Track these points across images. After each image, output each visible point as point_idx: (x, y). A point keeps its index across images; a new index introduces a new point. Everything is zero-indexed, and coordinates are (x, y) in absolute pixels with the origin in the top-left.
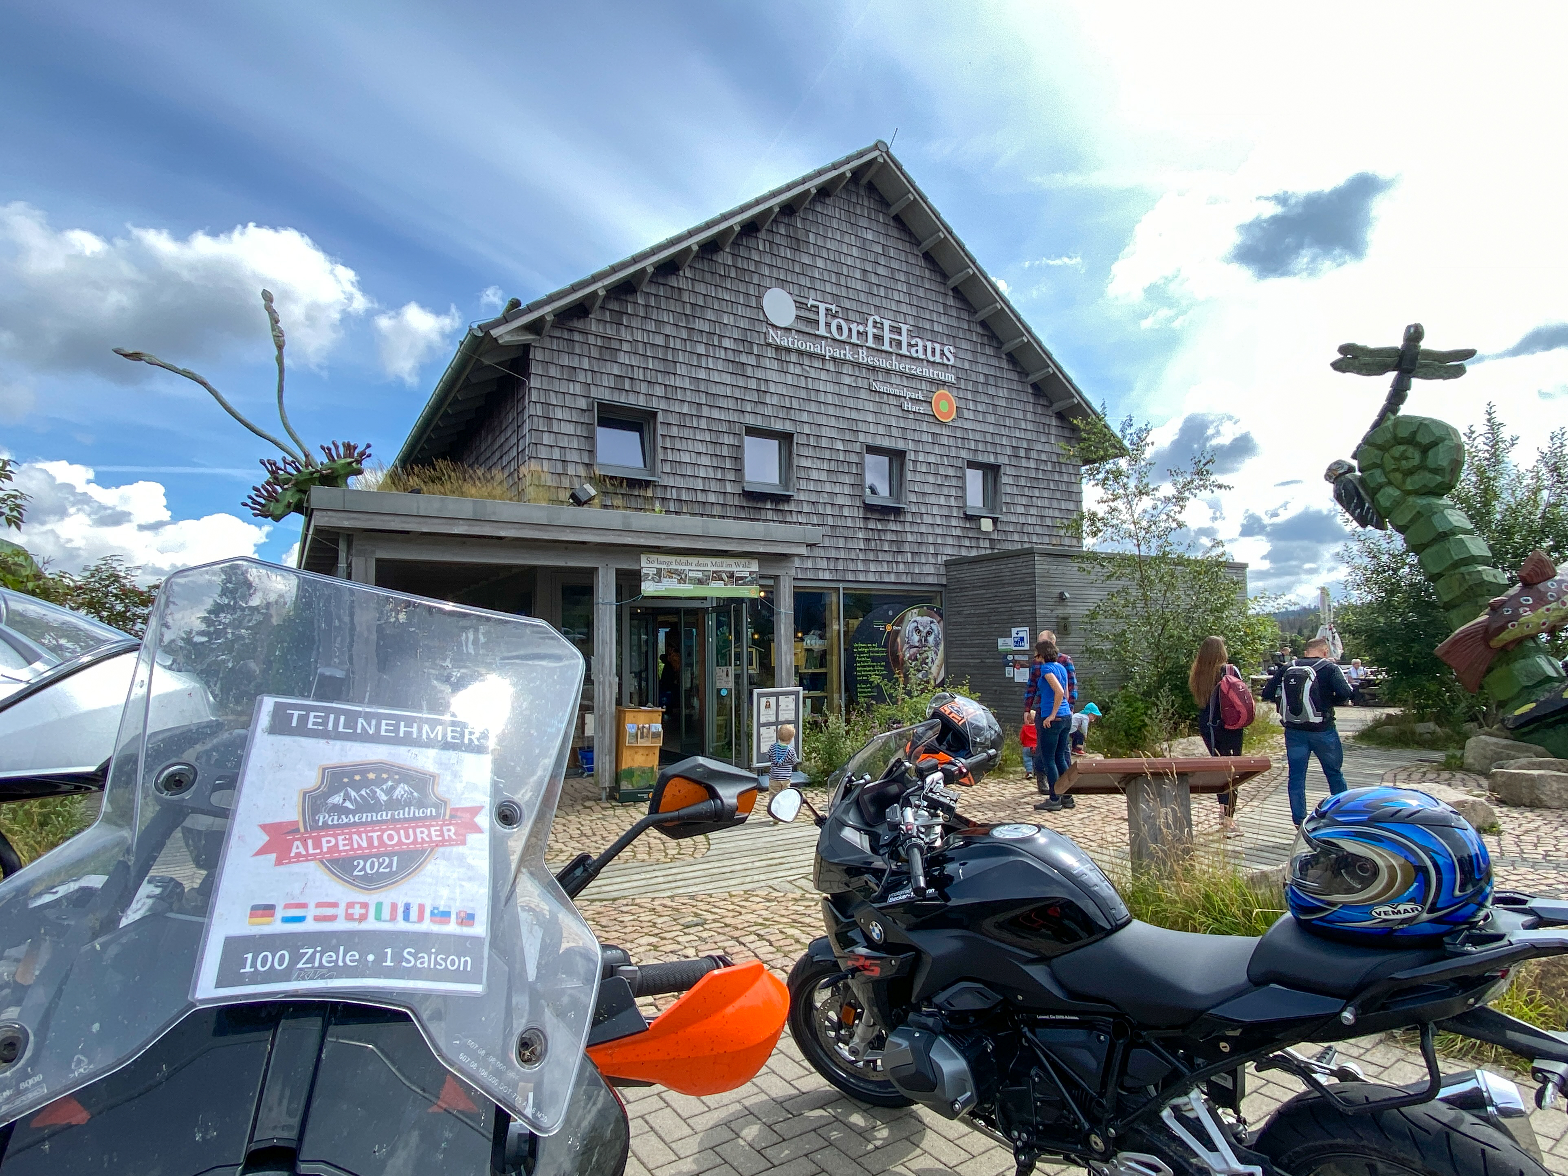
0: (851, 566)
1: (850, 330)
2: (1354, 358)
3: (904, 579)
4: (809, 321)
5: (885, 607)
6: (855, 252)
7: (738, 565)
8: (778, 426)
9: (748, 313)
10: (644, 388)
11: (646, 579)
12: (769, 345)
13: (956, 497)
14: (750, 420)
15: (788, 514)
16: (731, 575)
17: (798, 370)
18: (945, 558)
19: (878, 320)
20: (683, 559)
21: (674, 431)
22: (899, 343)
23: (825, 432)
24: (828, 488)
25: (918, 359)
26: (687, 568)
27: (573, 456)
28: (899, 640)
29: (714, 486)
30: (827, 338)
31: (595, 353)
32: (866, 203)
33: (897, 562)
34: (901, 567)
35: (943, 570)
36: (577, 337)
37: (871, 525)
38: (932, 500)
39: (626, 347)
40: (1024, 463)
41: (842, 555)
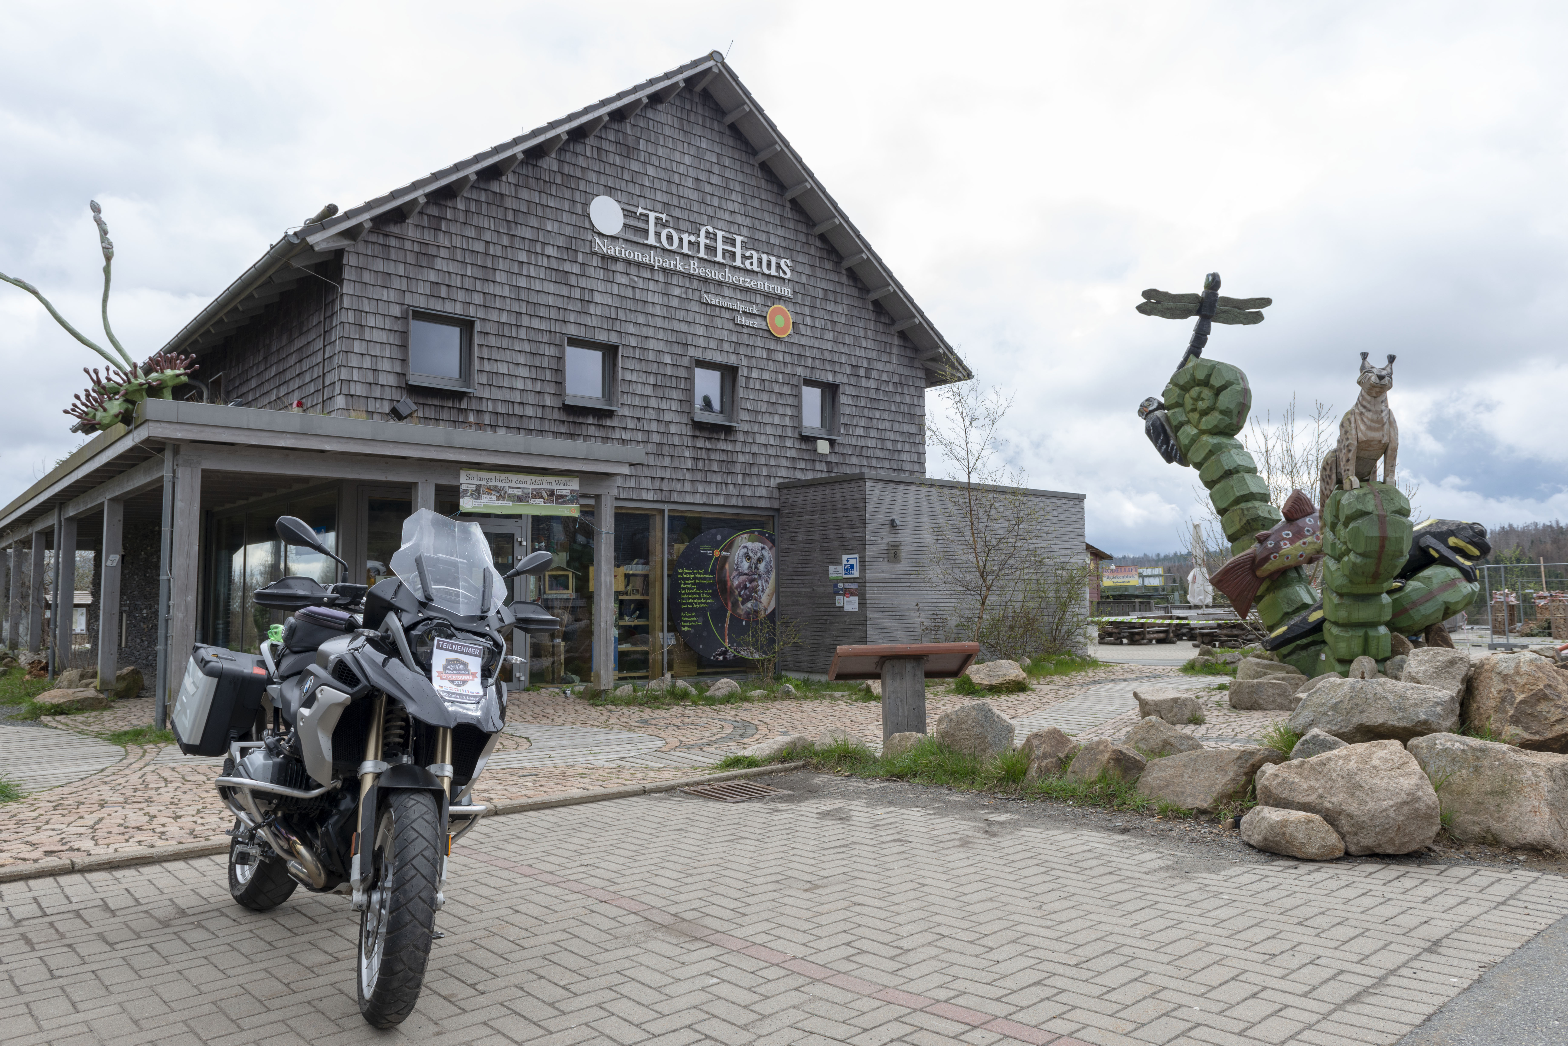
0: (677, 486)
1: (681, 240)
2: (1158, 302)
3: (734, 501)
4: (638, 230)
5: (714, 531)
6: (687, 160)
7: (558, 483)
8: (603, 337)
9: (573, 220)
10: (461, 296)
11: (465, 496)
12: (596, 253)
13: (792, 417)
14: (574, 331)
15: (611, 430)
16: (551, 493)
17: (625, 280)
18: (778, 481)
19: (711, 230)
20: (503, 476)
21: (492, 340)
22: (733, 254)
23: (651, 344)
24: (654, 403)
25: (753, 272)
26: (507, 485)
27: (385, 365)
28: (727, 566)
29: (532, 398)
30: (656, 247)
31: (411, 259)
32: (700, 111)
33: (727, 484)
34: (731, 490)
35: (775, 493)
36: (393, 242)
37: (700, 444)
38: (766, 418)
39: (444, 253)
40: (864, 382)
41: (668, 474)
